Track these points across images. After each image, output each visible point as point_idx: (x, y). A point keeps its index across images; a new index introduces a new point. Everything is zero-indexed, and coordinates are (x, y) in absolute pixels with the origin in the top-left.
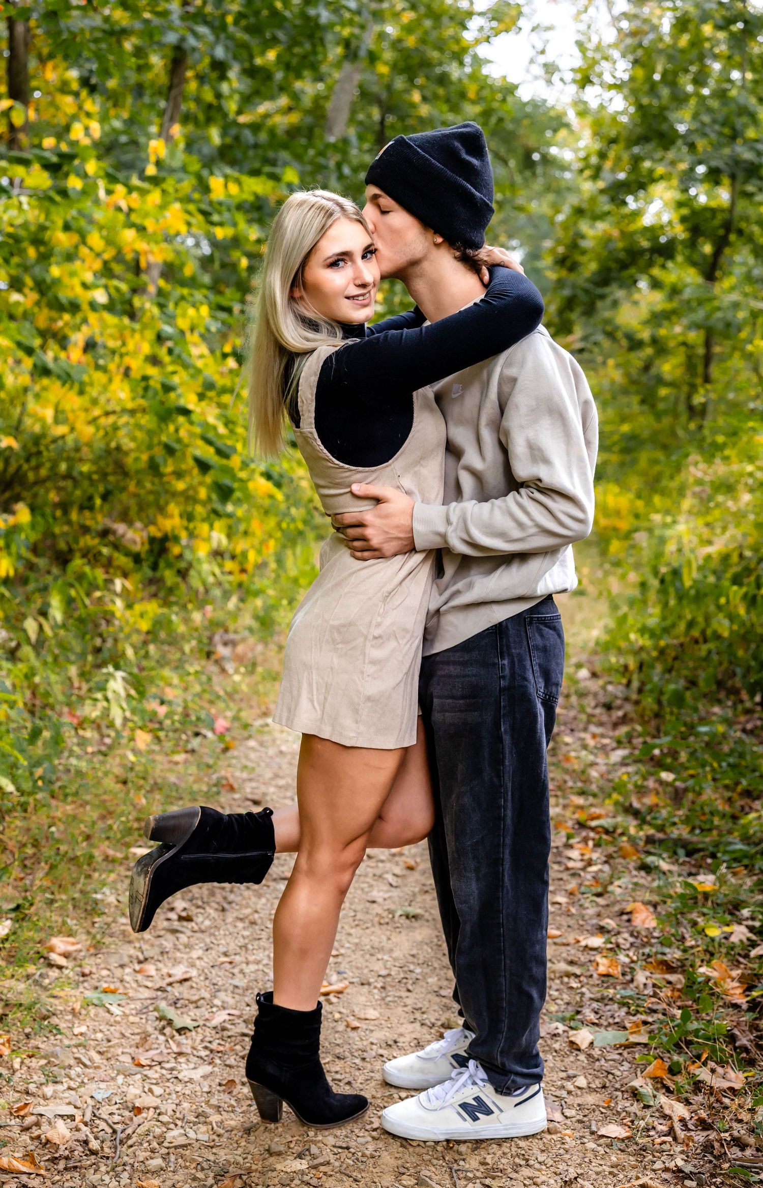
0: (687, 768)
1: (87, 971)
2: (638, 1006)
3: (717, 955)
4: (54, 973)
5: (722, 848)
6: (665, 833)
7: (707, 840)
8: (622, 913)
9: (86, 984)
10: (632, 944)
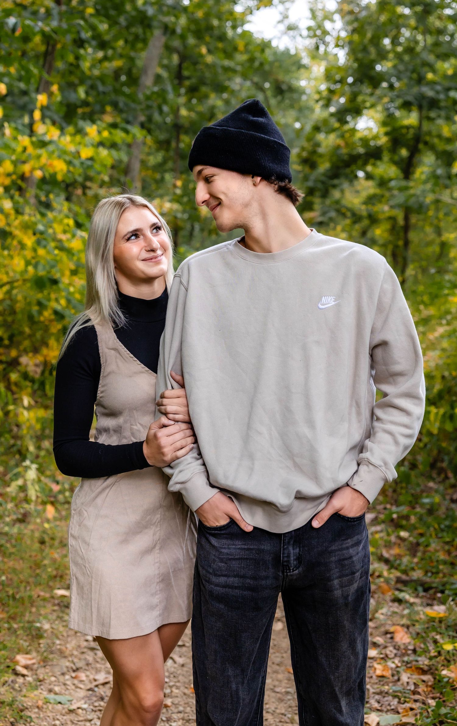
0: (416, 528)
1: (41, 677)
2: (405, 697)
3: (452, 662)
4: (20, 680)
5: (448, 587)
6: (407, 575)
7: (437, 580)
8: (387, 633)
9: (42, 687)
10: (396, 655)
